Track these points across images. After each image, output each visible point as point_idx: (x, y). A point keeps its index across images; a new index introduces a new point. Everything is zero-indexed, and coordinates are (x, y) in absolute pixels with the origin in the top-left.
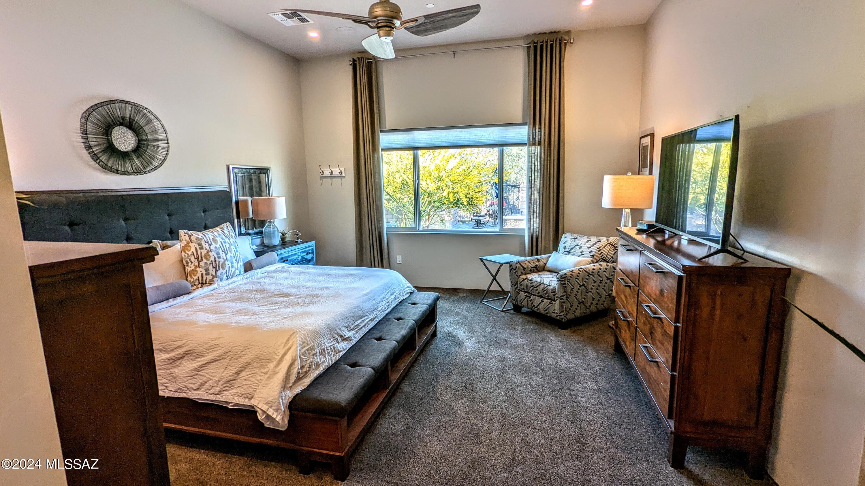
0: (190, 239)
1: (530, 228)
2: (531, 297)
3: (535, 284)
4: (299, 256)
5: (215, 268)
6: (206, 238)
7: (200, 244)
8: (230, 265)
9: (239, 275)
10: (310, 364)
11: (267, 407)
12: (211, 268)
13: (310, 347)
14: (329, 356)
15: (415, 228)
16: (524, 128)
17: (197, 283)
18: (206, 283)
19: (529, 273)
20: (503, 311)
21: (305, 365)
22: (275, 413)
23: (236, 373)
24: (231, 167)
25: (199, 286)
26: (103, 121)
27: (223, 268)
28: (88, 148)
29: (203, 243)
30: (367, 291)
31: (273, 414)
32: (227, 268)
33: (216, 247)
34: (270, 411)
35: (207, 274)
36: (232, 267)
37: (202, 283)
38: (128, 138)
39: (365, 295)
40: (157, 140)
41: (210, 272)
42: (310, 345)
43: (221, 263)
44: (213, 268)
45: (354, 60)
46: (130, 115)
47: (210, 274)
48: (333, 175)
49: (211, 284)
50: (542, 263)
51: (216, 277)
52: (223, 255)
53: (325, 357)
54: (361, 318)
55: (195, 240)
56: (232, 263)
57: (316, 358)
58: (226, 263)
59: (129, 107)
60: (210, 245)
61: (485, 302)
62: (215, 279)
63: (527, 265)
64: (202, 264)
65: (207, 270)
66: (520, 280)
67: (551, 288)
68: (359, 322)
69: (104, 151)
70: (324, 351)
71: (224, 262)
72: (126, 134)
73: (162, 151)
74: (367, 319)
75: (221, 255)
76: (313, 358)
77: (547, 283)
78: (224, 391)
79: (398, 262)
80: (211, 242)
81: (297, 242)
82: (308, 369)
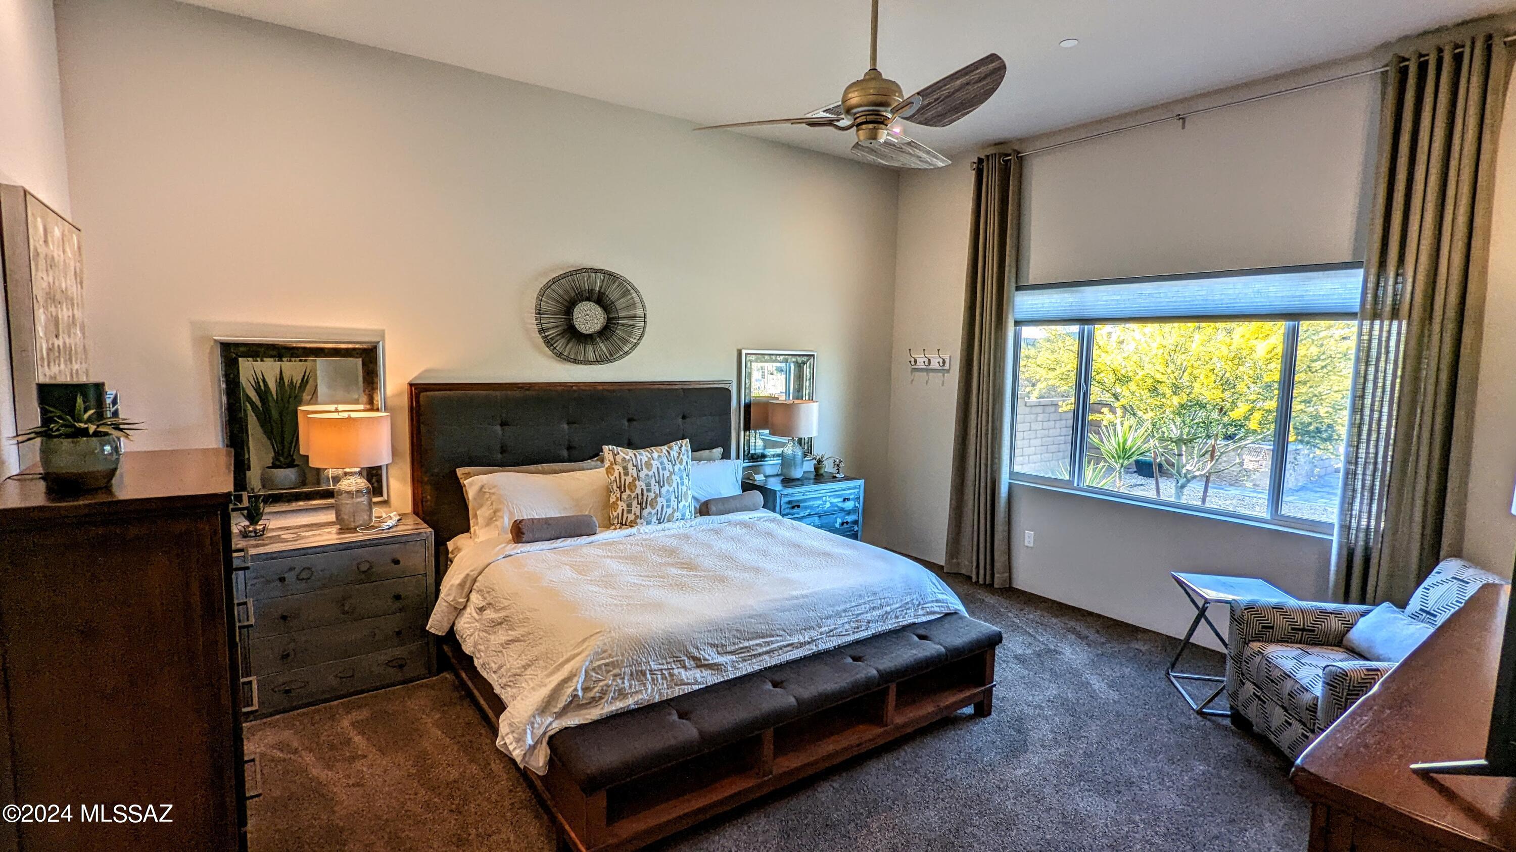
0: (615, 459)
1: (1346, 528)
2: (1264, 703)
3: (1276, 674)
4: (825, 502)
5: (641, 504)
6: (637, 461)
7: (625, 468)
8: (665, 504)
9: (682, 519)
10: (605, 688)
11: (508, 730)
12: (635, 503)
13: (613, 662)
14: (656, 685)
15: (1071, 482)
16: (1355, 276)
17: (616, 522)
18: (626, 525)
19: (1284, 640)
20: (1200, 713)
21: (594, 687)
22: (514, 743)
23: (523, 666)
24: (744, 352)
25: (618, 526)
26: (566, 297)
27: (653, 507)
28: (542, 331)
29: (630, 466)
30: (804, 592)
31: (511, 744)
32: (659, 507)
33: (647, 475)
34: (508, 738)
35: (629, 512)
36: (668, 506)
37: (622, 524)
38: (590, 317)
39: (797, 598)
40: (634, 317)
41: (634, 509)
42: (615, 659)
43: (649, 499)
44: (638, 504)
45: (980, 161)
46: (601, 287)
47: (633, 512)
48: (931, 367)
49: (631, 526)
50: (1335, 624)
51: (641, 518)
52: (655, 488)
53: (645, 685)
54: (763, 638)
55: (620, 461)
56: (668, 501)
57: (620, 681)
58: (659, 499)
59: (600, 277)
60: (639, 471)
61: (1174, 677)
62: (638, 520)
63: (1279, 621)
64: (624, 496)
65: (629, 506)
66: (1248, 652)
67: (1307, 697)
68: (752, 643)
69: (562, 334)
70: (644, 674)
71: (656, 497)
72: (588, 312)
73: (638, 332)
74: (777, 642)
75: (653, 487)
76: (614, 680)
77: (1304, 682)
78: (509, 686)
79: (1026, 544)
80: (641, 466)
81: (835, 477)
82: (598, 695)
